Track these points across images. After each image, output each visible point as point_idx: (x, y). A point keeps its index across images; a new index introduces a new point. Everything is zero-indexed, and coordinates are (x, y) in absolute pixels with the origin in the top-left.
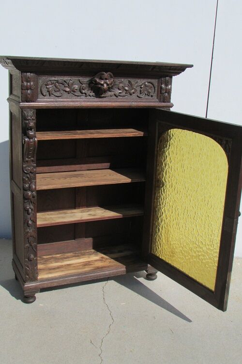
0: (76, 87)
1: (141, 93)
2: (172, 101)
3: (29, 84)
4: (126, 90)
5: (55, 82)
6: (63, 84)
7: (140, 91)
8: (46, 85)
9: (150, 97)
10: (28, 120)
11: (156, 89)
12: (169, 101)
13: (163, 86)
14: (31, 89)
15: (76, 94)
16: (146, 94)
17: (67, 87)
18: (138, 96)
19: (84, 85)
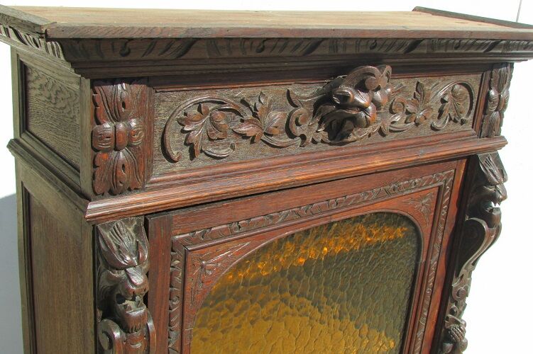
0: (277, 117)
1: (439, 117)
2: (505, 131)
3: (121, 126)
4: (408, 113)
5: (211, 107)
6: (238, 113)
7: (441, 112)
8: (182, 122)
9: (459, 127)
10: (124, 268)
11: (475, 101)
12: (498, 134)
13: (493, 93)
14: (129, 146)
15: (275, 140)
16: (450, 119)
17: (249, 121)
18: (433, 128)
19: (301, 110)
